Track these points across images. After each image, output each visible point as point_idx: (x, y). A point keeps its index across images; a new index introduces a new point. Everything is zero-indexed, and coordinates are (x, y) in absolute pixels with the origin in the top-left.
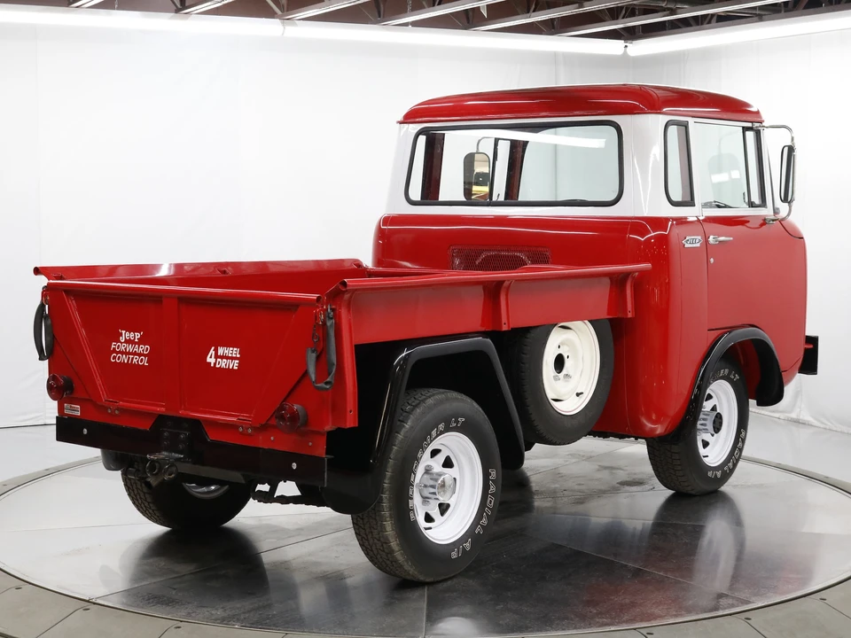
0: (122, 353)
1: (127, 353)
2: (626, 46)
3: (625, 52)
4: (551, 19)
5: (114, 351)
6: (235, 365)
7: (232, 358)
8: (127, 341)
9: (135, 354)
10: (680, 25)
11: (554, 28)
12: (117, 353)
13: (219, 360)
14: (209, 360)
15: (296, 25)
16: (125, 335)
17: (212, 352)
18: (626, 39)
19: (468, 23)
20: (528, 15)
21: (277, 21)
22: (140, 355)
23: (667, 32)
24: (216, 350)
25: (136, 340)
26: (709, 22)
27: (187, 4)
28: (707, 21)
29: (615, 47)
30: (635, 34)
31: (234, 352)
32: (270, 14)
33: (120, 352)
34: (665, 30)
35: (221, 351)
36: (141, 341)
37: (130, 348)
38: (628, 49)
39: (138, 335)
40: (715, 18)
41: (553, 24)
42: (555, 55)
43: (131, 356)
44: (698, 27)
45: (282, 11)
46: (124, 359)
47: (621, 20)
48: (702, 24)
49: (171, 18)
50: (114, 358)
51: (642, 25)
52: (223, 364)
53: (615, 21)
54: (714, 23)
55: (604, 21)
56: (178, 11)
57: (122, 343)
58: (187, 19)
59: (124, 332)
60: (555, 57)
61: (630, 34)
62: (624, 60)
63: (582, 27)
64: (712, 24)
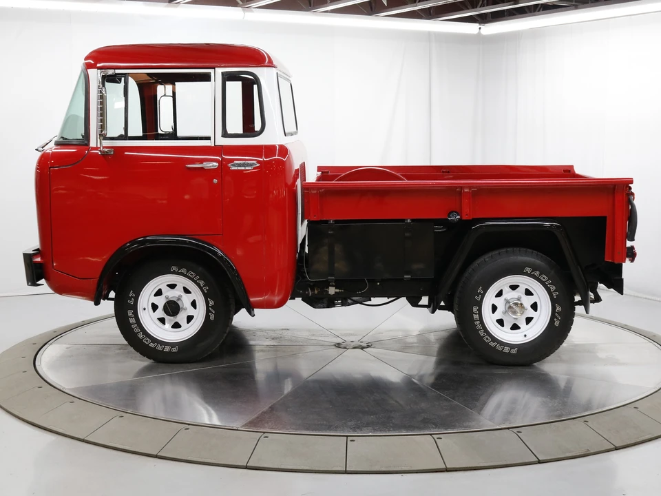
2: (480, 28)
3: (479, 33)
4: (429, 8)
10: (514, 12)
11: (430, 15)
15: (252, 11)
18: (480, 23)
19: (371, 10)
20: (415, 4)
21: (239, 9)
23: (506, 18)
28: (537, 9)
29: (472, 28)
30: (486, 19)
32: (235, 4)
34: (504, 16)
38: (481, 30)
41: (430, 12)
42: (429, 34)
44: (530, 14)
45: (243, 2)
47: (478, 9)
48: (534, 11)
49: (166, 6)
51: (491, 13)
53: (476, 9)
56: (170, 1)
58: (177, 7)
60: (429, 36)
61: (483, 19)
62: (479, 38)
63: (451, 14)
64: (541, 12)
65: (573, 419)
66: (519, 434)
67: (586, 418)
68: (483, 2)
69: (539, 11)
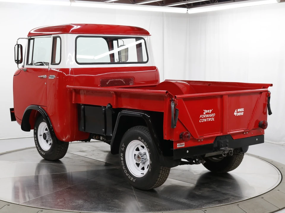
0: (204, 118)
1: (206, 118)
2: (188, 10)
3: (187, 12)
5: (201, 118)
6: (242, 114)
7: (242, 112)
8: (206, 114)
9: (210, 117)
10: (205, 3)
11: (163, 4)
12: (202, 119)
13: (238, 113)
14: (235, 114)
16: (206, 111)
17: (236, 111)
18: (187, 8)
19: (134, 1)
22: (211, 117)
24: (237, 110)
25: (210, 112)
29: (184, 10)
30: (190, 6)
31: (242, 110)
33: (203, 118)
34: (200, 5)
35: (239, 110)
36: (212, 113)
37: (208, 116)
38: (188, 11)
39: (211, 111)
40: (218, 1)
41: (163, 2)
43: (208, 119)
44: (212, 4)
46: (205, 120)
47: (186, 1)
48: (214, 3)
50: (201, 121)
51: (193, 3)
52: (239, 114)
53: (184, 2)
57: (204, 115)
59: (205, 110)
60: (162, 14)
62: (187, 15)
63: (174, 3)
64: (217, 3)
65: (232, 204)
66: (205, 212)
67: (238, 203)
69: (216, 2)
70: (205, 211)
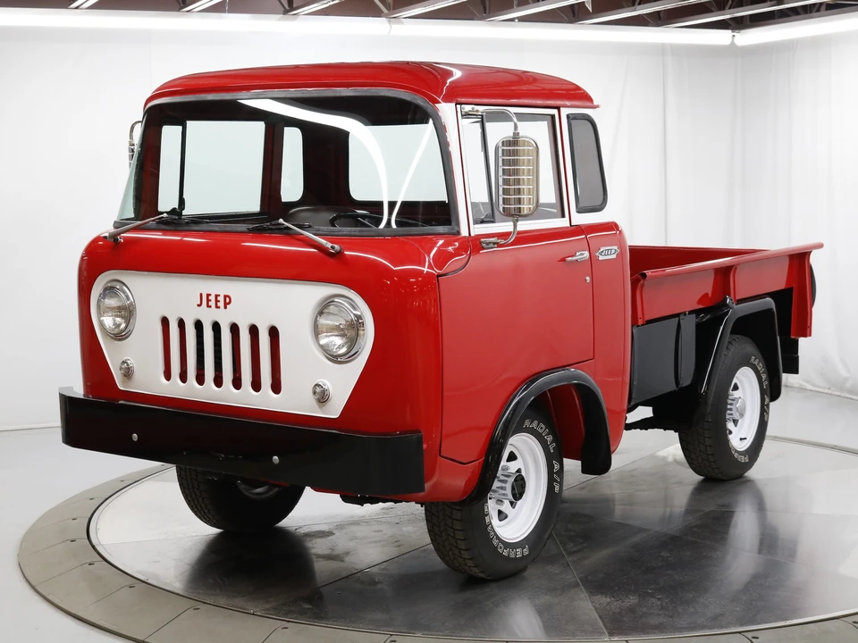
2: (734, 36)
3: (733, 42)
4: (658, 12)
10: (790, 14)
11: (660, 20)
15: (402, 23)
18: (733, 29)
19: (574, 16)
20: (633, 8)
21: (383, 20)
23: (776, 21)
26: (818, 10)
27: (294, 6)
28: (815, 10)
29: (722, 37)
30: (742, 24)
32: (376, 13)
34: (773, 19)
38: (735, 38)
40: (823, 7)
41: (659, 16)
42: (662, 47)
44: (807, 16)
45: (388, 9)
47: (728, 11)
48: (811, 12)
49: (279, 20)
51: (750, 15)
53: (722, 12)
54: (823, 11)
55: (712, 11)
56: (286, 12)
58: (294, 20)
61: (738, 24)
62: (732, 49)
63: (688, 18)
68: (733, 2)
70: (753, 638)
